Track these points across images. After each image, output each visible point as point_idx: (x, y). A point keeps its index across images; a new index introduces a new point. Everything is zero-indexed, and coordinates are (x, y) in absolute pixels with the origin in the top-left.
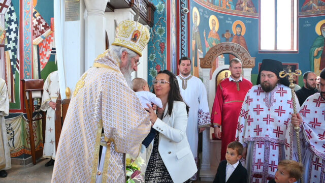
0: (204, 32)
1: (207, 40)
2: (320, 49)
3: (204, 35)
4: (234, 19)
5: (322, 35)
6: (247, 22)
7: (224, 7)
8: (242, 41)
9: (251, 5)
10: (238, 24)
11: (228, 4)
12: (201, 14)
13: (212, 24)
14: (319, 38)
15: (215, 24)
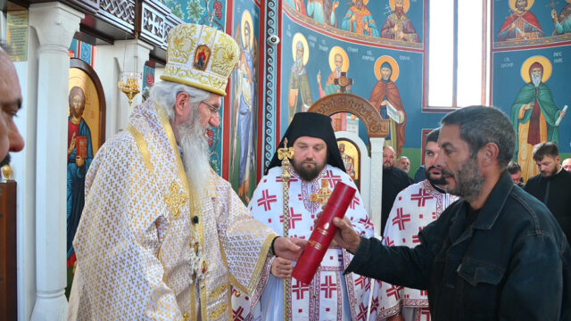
0: (319, 76)
1: (323, 88)
2: (528, 107)
3: (319, 80)
4: (377, 53)
5: (531, 83)
6: (402, 58)
7: (359, 32)
8: (393, 92)
9: (409, 30)
10: (387, 63)
11: (366, 27)
12: (313, 45)
13: (336, 61)
14: (527, 88)
15: (341, 62)
